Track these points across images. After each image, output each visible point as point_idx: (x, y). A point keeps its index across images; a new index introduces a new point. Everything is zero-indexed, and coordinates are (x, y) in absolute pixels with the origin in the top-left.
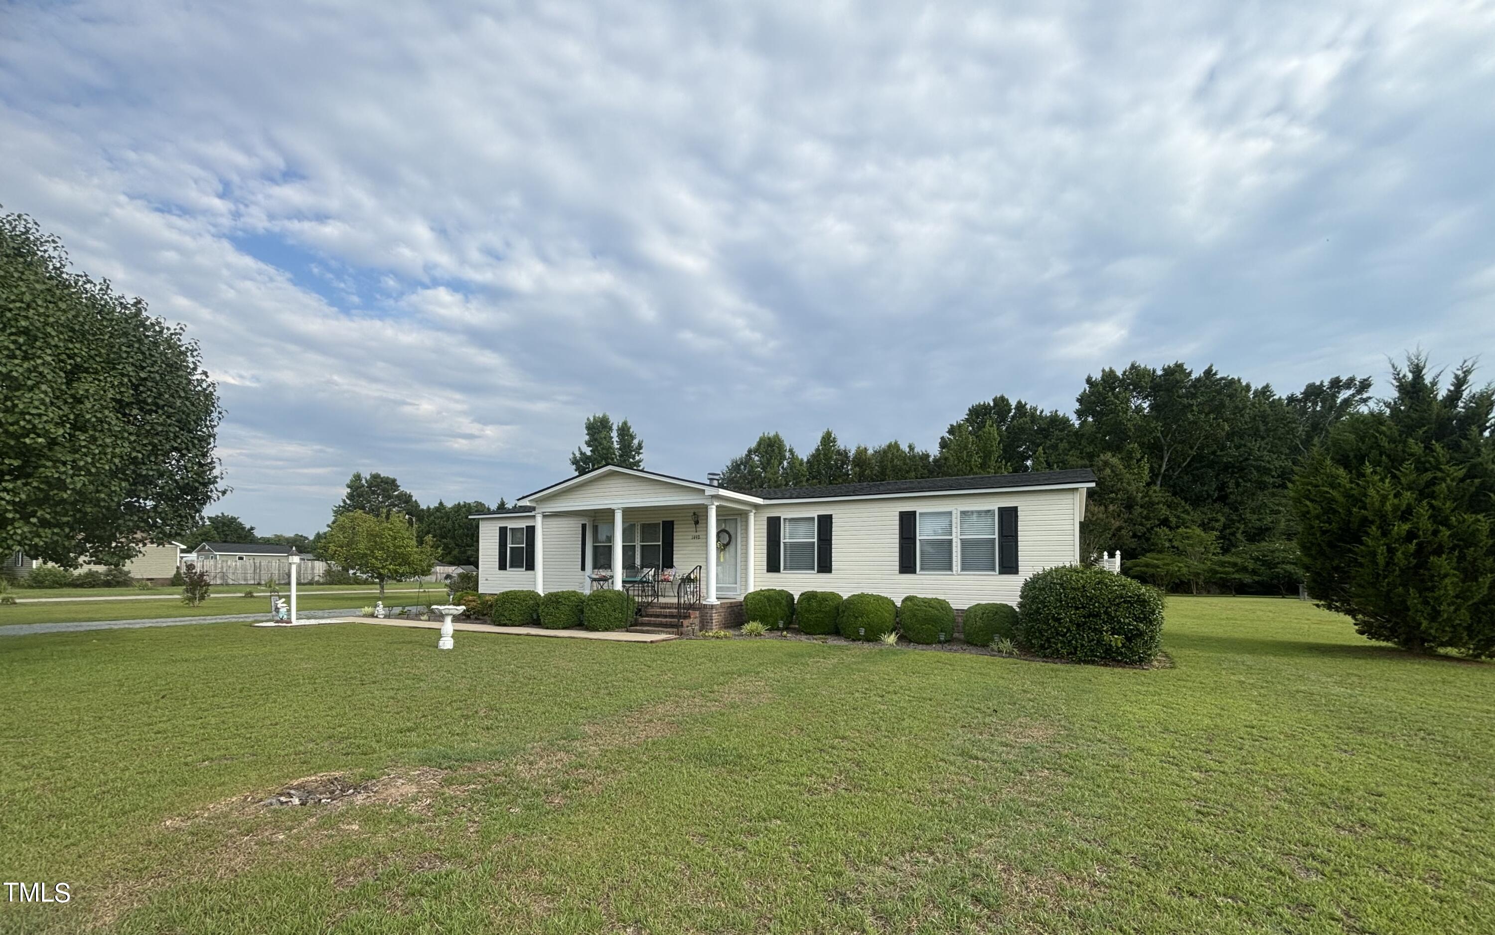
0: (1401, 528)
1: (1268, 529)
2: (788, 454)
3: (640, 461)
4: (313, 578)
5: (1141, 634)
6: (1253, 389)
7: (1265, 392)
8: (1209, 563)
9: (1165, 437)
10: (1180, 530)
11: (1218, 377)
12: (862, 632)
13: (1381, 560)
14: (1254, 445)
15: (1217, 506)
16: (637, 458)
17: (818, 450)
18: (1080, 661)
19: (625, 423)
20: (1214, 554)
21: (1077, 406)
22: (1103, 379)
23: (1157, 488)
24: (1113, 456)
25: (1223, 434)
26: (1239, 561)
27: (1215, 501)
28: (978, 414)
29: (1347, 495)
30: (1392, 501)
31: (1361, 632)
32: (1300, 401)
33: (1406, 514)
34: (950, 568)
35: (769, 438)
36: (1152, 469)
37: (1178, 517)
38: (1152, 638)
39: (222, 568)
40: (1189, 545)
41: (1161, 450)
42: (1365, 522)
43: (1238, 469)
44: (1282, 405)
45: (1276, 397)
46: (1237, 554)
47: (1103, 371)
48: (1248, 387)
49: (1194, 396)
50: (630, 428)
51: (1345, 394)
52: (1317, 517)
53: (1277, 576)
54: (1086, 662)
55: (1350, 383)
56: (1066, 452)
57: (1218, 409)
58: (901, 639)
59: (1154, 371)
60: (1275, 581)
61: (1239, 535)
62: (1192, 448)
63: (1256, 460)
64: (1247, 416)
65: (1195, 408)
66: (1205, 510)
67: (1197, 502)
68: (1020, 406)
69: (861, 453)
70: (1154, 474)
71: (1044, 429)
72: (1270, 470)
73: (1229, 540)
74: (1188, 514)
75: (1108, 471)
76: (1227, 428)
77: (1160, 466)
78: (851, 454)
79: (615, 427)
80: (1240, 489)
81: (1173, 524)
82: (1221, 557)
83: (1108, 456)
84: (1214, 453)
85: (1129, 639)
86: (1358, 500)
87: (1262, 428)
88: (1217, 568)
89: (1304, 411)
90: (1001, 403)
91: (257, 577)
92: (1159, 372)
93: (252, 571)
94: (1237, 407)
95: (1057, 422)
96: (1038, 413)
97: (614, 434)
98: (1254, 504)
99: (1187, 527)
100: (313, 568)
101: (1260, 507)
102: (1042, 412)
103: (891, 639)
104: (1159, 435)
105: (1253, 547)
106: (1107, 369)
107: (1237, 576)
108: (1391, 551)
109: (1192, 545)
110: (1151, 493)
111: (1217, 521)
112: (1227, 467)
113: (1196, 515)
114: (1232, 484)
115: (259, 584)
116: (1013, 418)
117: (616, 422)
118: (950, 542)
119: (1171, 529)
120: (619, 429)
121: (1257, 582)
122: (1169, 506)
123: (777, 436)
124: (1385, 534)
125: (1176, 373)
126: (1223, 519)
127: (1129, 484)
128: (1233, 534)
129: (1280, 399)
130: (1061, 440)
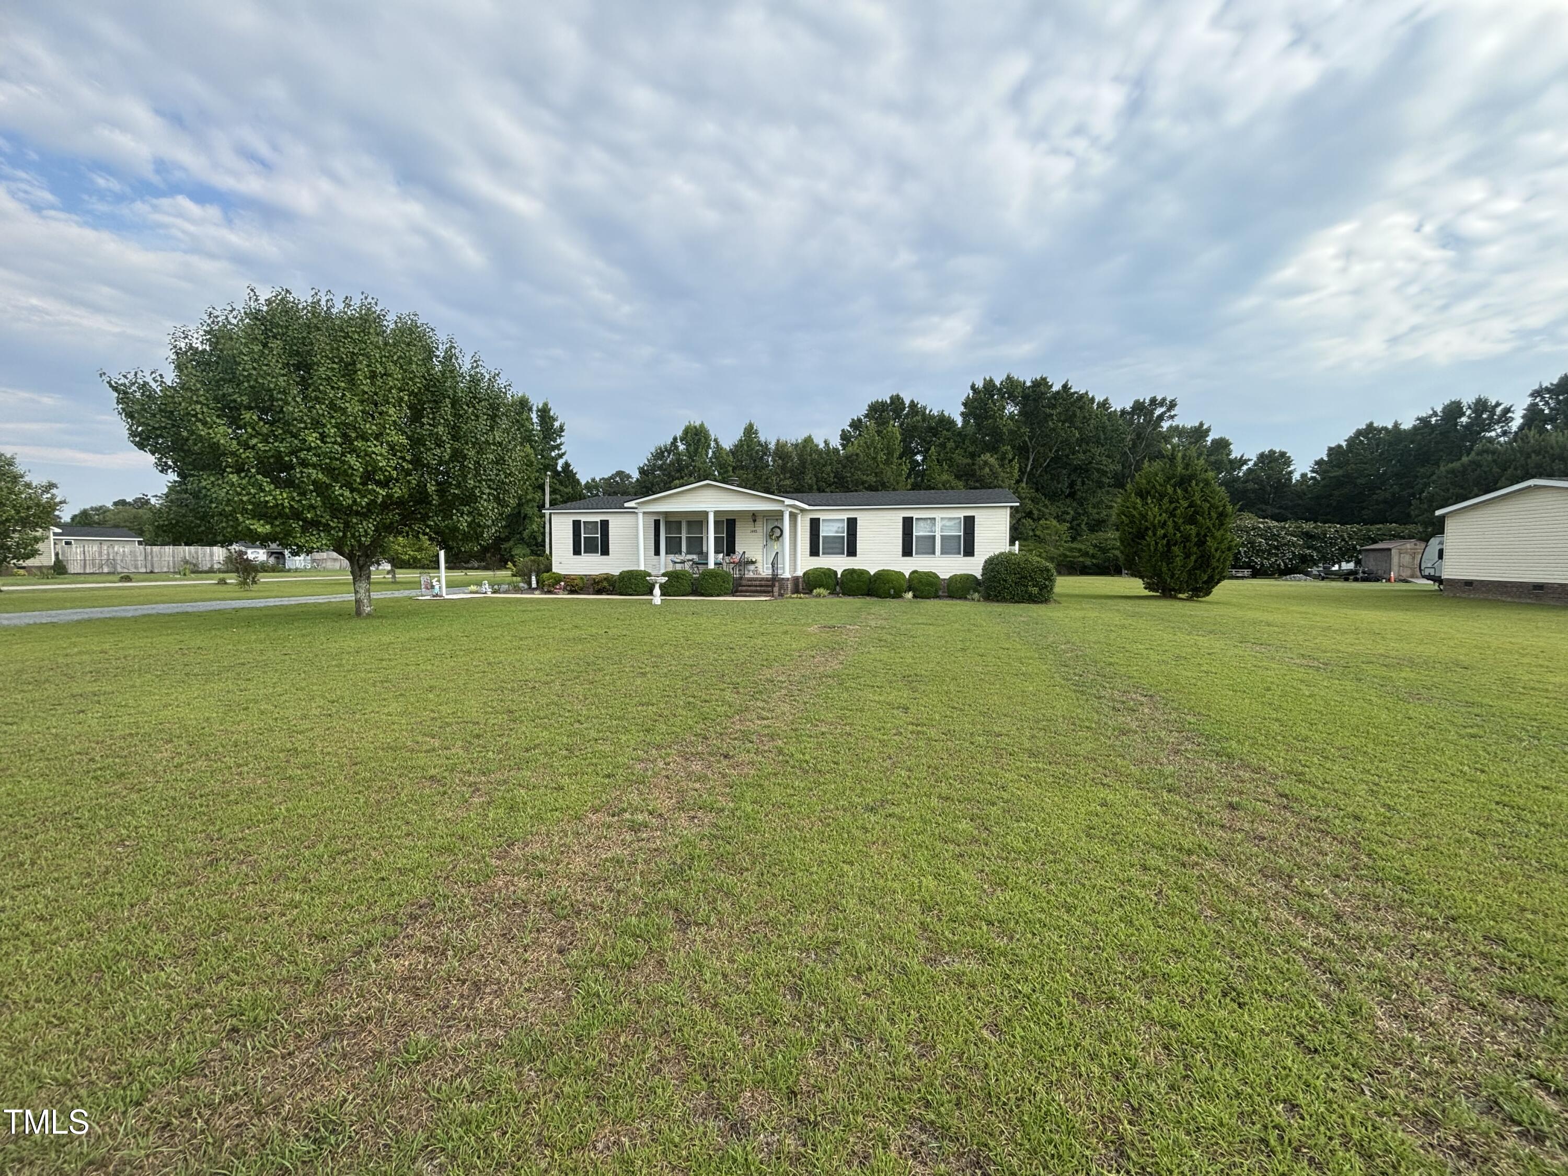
0: (1161, 532)
1: (1104, 521)
2: (713, 444)
3: (561, 444)
4: (212, 566)
5: (1046, 587)
6: (1097, 401)
7: (1104, 404)
8: (1061, 549)
9: (1031, 440)
10: (1041, 522)
11: (1072, 391)
12: (892, 592)
13: (1152, 548)
14: (1097, 451)
15: (1068, 501)
16: (558, 441)
17: (741, 440)
18: (1016, 602)
19: (546, 404)
20: (1065, 542)
21: (962, 409)
22: (984, 387)
23: (1024, 485)
24: (992, 456)
25: (1074, 439)
26: (1083, 547)
27: (1066, 497)
28: (877, 410)
29: (1140, 514)
30: (1158, 518)
31: (1146, 588)
32: (1128, 413)
33: (1164, 525)
34: (934, 553)
35: (695, 427)
36: (1020, 470)
37: (1039, 510)
38: (1051, 589)
39: (108, 554)
40: (1048, 534)
41: (1028, 452)
42: (1147, 529)
43: (1083, 470)
44: (1116, 415)
45: (1112, 409)
46: (1082, 542)
47: (985, 379)
48: (1093, 399)
49: (1054, 407)
50: (550, 410)
51: (1159, 411)
52: (1127, 525)
53: (1108, 559)
54: (1019, 602)
55: (1162, 403)
56: (953, 451)
57: (1071, 419)
58: (915, 596)
59: (1024, 383)
60: (1107, 564)
61: (1083, 526)
62: (1051, 451)
63: (1097, 464)
64: (1092, 426)
65: (1054, 417)
66: (1059, 504)
67: (1053, 497)
68: (913, 405)
69: (780, 446)
70: (1022, 471)
71: (933, 428)
72: (1107, 472)
73: (1076, 530)
74: (1047, 508)
75: (987, 470)
76: (1077, 435)
77: (1027, 465)
78: (772, 446)
79: (535, 408)
80: (1085, 487)
81: (1036, 516)
82: (1070, 544)
83: (987, 457)
84: (1067, 456)
85: (1040, 590)
86: (1144, 517)
87: (1102, 437)
88: (1068, 553)
89: (1131, 422)
90: (897, 401)
91: (149, 565)
92: (1028, 384)
93: (142, 558)
94: (1084, 417)
95: (944, 422)
96: (927, 412)
97: (534, 416)
98: (1095, 500)
99: (1046, 519)
100: (212, 555)
101: (1098, 503)
102: (931, 411)
103: (910, 595)
104: (1027, 439)
105: (1093, 536)
106: (988, 378)
107: (1081, 559)
108: (1157, 543)
109: (1050, 535)
110: (1020, 489)
111: (1068, 514)
112: (1076, 469)
113: (1053, 509)
114: (1079, 482)
115: (152, 572)
116: (907, 415)
117: (536, 402)
118: (934, 537)
119: (1034, 520)
120: (538, 410)
121: (1094, 565)
122: (1033, 501)
123: (702, 425)
124: (1154, 535)
125: (1041, 384)
126: (1072, 512)
127: (1003, 481)
128: (1079, 525)
129: (1115, 411)
130: (949, 439)
